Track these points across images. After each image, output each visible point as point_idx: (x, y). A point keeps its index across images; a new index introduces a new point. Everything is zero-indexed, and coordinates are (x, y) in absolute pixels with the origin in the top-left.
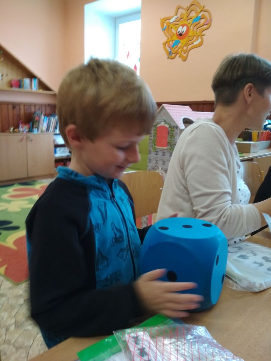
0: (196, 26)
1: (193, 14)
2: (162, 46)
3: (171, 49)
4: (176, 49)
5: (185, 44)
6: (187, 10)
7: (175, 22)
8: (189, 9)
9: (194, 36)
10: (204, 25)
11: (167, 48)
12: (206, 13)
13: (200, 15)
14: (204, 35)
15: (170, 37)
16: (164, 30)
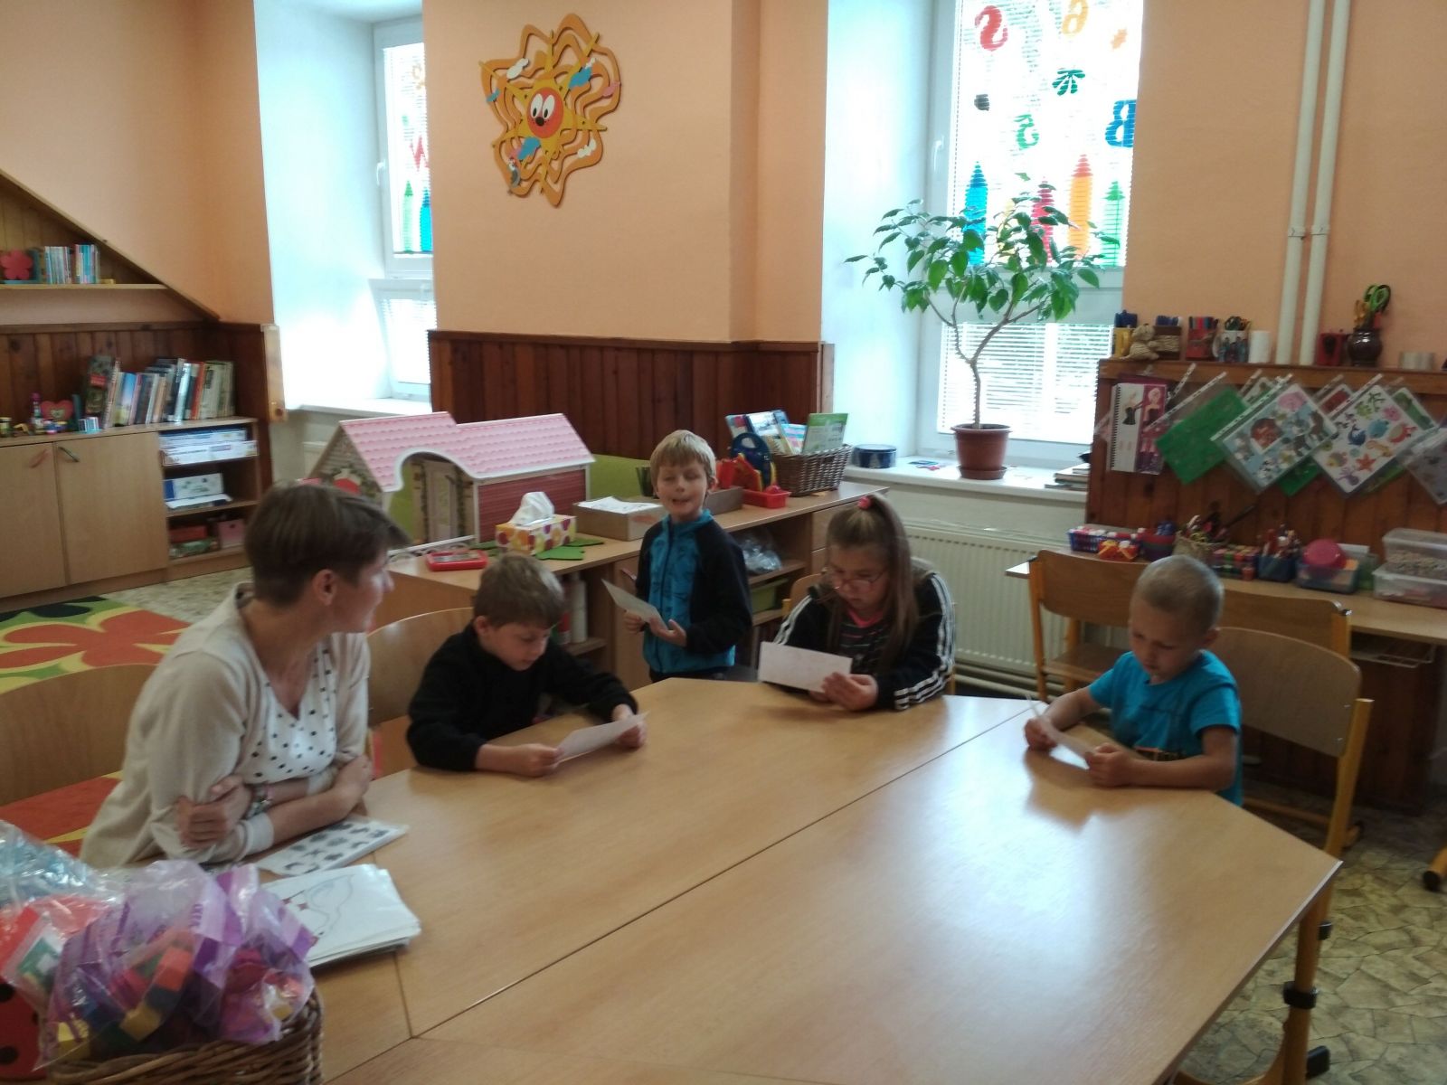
0: (581, 98)
1: (570, 59)
2: (491, 152)
3: (515, 165)
4: (530, 167)
5: (555, 153)
6: (553, 45)
7: (521, 79)
8: (559, 41)
9: (578, 130)
10: (602, 98)
11: (506, 159)
12: (604, 61)
13: (589, 65)
14: (606, 130)
15: (510, 125)
16: (493, 101)
